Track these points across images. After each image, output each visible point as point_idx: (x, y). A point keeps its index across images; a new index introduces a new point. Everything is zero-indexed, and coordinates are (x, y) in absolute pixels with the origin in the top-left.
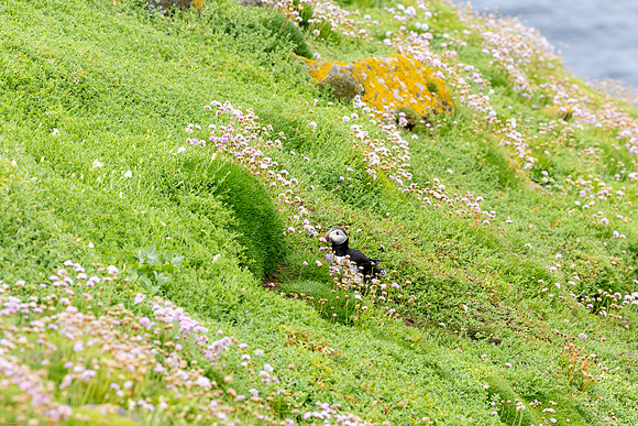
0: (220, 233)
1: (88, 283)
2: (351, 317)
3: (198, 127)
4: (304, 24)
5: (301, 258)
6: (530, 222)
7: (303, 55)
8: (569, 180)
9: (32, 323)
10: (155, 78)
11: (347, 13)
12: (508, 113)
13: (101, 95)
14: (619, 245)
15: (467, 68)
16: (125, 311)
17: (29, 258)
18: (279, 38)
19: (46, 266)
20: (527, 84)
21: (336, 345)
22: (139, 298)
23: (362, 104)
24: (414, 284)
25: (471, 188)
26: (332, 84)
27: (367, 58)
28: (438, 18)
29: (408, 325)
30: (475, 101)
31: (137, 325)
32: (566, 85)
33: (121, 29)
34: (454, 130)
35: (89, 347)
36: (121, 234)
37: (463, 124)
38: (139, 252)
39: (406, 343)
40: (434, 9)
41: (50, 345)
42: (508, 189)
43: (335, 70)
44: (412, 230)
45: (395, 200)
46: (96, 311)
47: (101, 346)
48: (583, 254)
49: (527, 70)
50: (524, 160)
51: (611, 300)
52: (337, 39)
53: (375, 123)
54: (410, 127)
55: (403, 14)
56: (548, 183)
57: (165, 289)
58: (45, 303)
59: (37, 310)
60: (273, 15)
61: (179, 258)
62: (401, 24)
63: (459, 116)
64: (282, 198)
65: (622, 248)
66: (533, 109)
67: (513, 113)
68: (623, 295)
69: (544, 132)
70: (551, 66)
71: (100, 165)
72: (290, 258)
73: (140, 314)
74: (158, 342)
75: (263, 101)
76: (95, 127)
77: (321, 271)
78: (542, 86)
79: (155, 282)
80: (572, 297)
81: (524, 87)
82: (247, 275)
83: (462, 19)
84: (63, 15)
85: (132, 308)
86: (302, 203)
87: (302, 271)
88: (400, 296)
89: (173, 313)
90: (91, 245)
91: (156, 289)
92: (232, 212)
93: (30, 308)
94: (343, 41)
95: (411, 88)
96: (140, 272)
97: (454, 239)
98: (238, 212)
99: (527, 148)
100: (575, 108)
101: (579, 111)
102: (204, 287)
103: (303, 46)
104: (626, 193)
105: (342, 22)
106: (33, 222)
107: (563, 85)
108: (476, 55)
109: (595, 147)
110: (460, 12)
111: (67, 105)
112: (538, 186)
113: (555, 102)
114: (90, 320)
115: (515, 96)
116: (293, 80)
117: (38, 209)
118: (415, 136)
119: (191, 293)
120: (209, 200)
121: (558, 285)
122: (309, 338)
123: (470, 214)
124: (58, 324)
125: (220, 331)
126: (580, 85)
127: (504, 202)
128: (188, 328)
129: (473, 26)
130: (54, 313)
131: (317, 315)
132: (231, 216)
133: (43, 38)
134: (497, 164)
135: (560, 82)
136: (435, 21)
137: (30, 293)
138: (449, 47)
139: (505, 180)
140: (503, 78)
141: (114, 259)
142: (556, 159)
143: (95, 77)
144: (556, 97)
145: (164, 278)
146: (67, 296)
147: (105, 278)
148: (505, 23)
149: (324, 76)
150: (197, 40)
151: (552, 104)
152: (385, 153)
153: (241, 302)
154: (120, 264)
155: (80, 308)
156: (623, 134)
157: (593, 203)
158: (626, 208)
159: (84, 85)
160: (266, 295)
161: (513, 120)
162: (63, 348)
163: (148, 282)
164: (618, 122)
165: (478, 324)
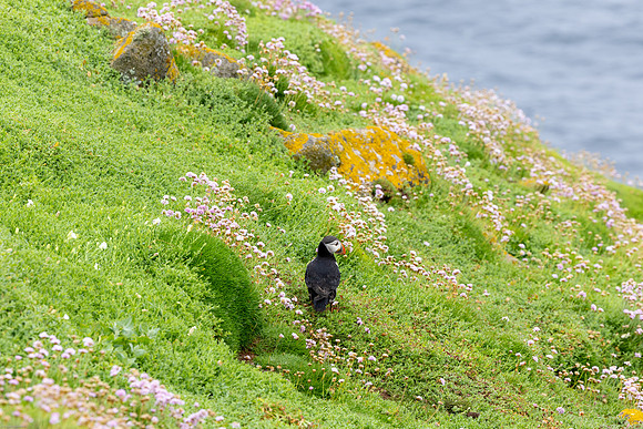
0: (196, 306)
1: (64, 355)
2: (328, 390)
3: (173, 198)
4: (280, 95)
5: (278, 330)
6: (507, 295)
7: (279, 127)
8: (546, 253)
9: (8, 395)
10: (130, 149)
11: (323, 84)
12: (485, 186)
13: (76, 166)
14: (596, 318)
15: (444, 139)
16: (101, 383)
17: (4, 329)
18: (254, 109)
19: (21, 338)
20: (504, 156)
21: (313, 418)
22: (115, 370)
23: (338, 175)
24: (391, 357)
25: (447, 261)
26: (308, 155)
27: (344, 130)
28: (414, 90)
29: (384, 398)
30: (451, 174)
31: (113, 397)
32: (544, 158)
33: (96, 100)
34: (430, 203)
35: (64, 420)
36: (96, 306)
37: (440, 197)
38: (115, 324)
39: (383, 417)
40: (410, 81)
41: (26, 417)
42: (484, 262)
43: (311, 141)
44: (389, 302)
45: (371, 273)
46: (72, 383)
47: (77, 418)
48: (561, 328)
49: (503, 142)
50: (501, 233)
51: (588, 374)
52: (312, 111)
53: (351, 194)
54: (386, 199)
55: (379, 85)
56: (525, 256)
57: (141, 362)
58: (21, 375)
59: (12, 381)
60: (248, 86)
61: (154, 331)
62: (377, 95)
63: (435, 188)
64: (258, 270)
65: (599, 322)
66: (510, 182)
67: (490, 185)
68: (601, 369)
69: (521, 205)
70: (527, 138)
71: (75, 236)
72: (266, 331)
73: (115, 386)
74: (134, 415)
75: (238, 173)
76: (69, 198)
77: (297, 344)
78: (519, 158)
79: (130, 354)
80: (549, 371)
81: (500, 159)
82: (223, 347)
83: (438, 91)
84: (37, 85)
85: (108, 381)
86: (278, 275)
87: (278, 344)
88: (377, 369)
89: (149, 385)
90: (66, 317)
91: (132, 361)
92: (207, 284)
93: (5, 380)
94: (318, 113)
95: (387, 160)
96: (115, 344)
97: (431, 312)
98: (214, 284)
99: (504, 221)
100: (552, 180)
101: (556, 184)
102: (180, 360)
103: (278, 118)
104: (604, 266)
105: (318, 94)
106: (8, 293)
107: (540, 158)
108: (452, 127)
109: (573, 219)
110: (435, 84)
111: (41, 176)
112: (514, 259)
113: (532, 174)
114: (66, 393)
115: (492, 169)
116: (268, 152)
117: (13, 280)
118: (391, 208)
119: (167, 366)
120: (185, 272)
121: (535, 358)
122: (286, 411)
123: (448, 287)
124: (34, 397)
125: (197, 404)
126: (556, 158)
127: (481, 275)
128: (164, 400)
129: (449, 98)
130: (30, 385)
131: (293, 388)
132: (207, 288)
133: (18, 109)
134: (473, 236)
135: (536, 155)
136: (411, 92)
137: (5, 364)
138: (425, 119)
139: (482, 253)
140: (479, 150)
141: (90, 331)
142: (533, 232)
143: (70, 148)
144: (533, 170)
145: (140, 351)
146: (42, 368)
147: (81, 350)
148: (481, 95)
149: (300, 148)
150: (172, 111)
151: (528, 177)
152: (361, 225)
153: (217, 375)
154: (95, 335)
155: (56, 380)
156: (600, 207)
157: (570, 276)
158: (604, 281)
159: (59, 156)
160: (242, 368)
161: (490, 193)
162: (39, 420)
163: (124, 355)
164: (595, 195)
165: (455, 398)
